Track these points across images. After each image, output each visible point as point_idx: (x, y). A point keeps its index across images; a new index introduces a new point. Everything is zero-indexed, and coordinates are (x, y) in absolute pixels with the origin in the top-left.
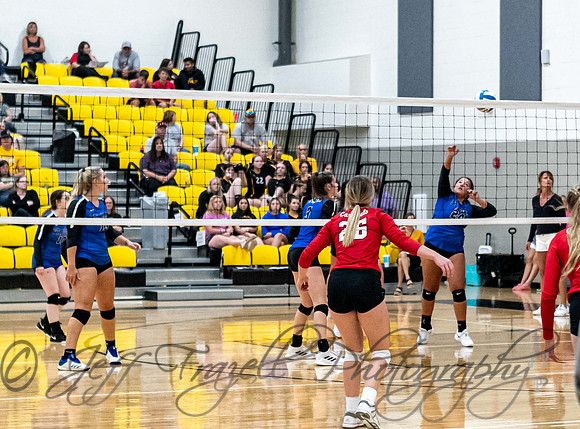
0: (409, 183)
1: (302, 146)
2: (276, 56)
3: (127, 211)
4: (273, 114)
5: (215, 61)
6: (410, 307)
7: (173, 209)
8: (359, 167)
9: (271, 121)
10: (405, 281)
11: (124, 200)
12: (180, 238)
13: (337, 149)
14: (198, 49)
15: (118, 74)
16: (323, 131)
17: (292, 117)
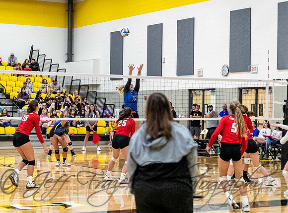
0: (114, 105)
2: (66, 59)
3: (13, 114)
4: (65, 80)
5: (45, 60)
8: (96, 99)
9: (64, 83)
11: (11, 110)
13: (88, 92)
14: (38, 56)
15: (10, 65)
16: (83, 86)
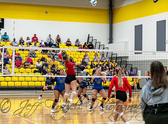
0: (137, 68)
1: (114, 61)
2: (109, 42)
3: (78, 74)
4: (108, 54)
5: (96, 43)
6: (137, 95)
7: (87, 74)
8: (126, 65)
10: (136, 89)
11: (77, 72)
12: (89, 80)
13: (121, 61)
14: (92, 40)
15: (76, 46)
16: (119, 57)
17: (112, 54)
